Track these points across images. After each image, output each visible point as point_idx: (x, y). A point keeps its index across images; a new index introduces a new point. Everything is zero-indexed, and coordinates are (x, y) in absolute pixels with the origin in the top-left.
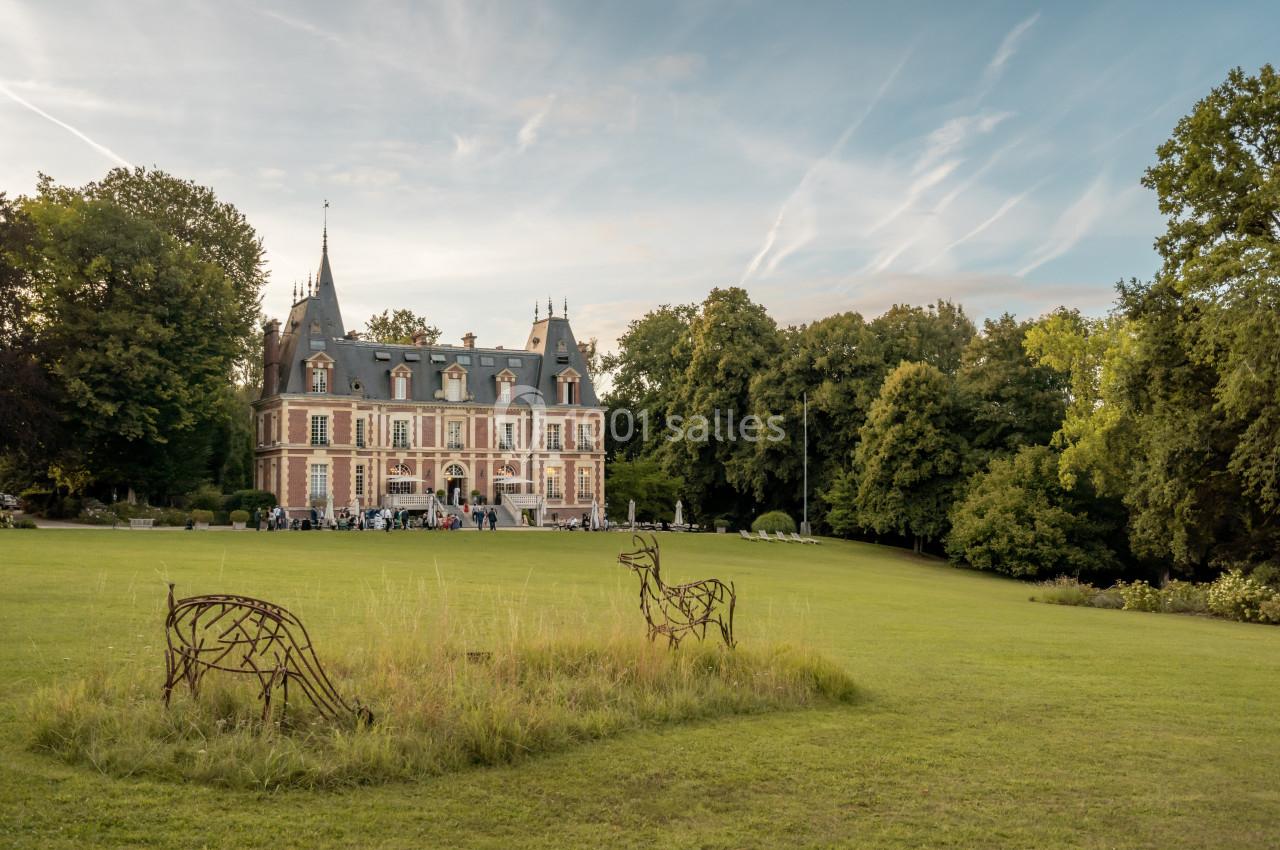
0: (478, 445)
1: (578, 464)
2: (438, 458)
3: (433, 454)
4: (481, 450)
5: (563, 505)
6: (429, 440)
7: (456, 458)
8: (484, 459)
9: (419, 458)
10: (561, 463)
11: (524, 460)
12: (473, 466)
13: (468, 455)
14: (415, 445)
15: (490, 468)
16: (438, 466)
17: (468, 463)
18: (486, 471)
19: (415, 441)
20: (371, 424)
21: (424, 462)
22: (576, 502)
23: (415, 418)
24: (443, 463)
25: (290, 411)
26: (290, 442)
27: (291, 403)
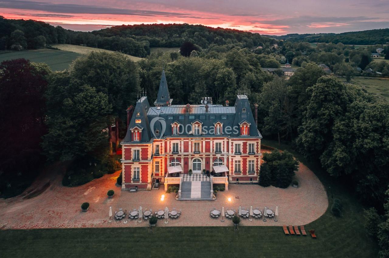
0: (206, 151)
1: (248, 159)
2: (190, 157)
3: (188, 155)
4: (208, 153)
5: (242, 175)
6: (186, 150)
7: (197, 156)
8: (208, 156)
9: (182, 157)
10: (241, 159)
11: (225, 157)
12: (204, 160)
13: (202, 155)
14: (181, 152)
15: (211, 160)
16: (190, 160)
17: (202, 158)
18: (210, 161)
19: (181, 151)
20: (161, 146)
21: (184, 158)
22: (247, 174)
23: (181, 142)
24: (192, 158)
25: (125, 149)
26: (125, 160)
27: (125, 146)
